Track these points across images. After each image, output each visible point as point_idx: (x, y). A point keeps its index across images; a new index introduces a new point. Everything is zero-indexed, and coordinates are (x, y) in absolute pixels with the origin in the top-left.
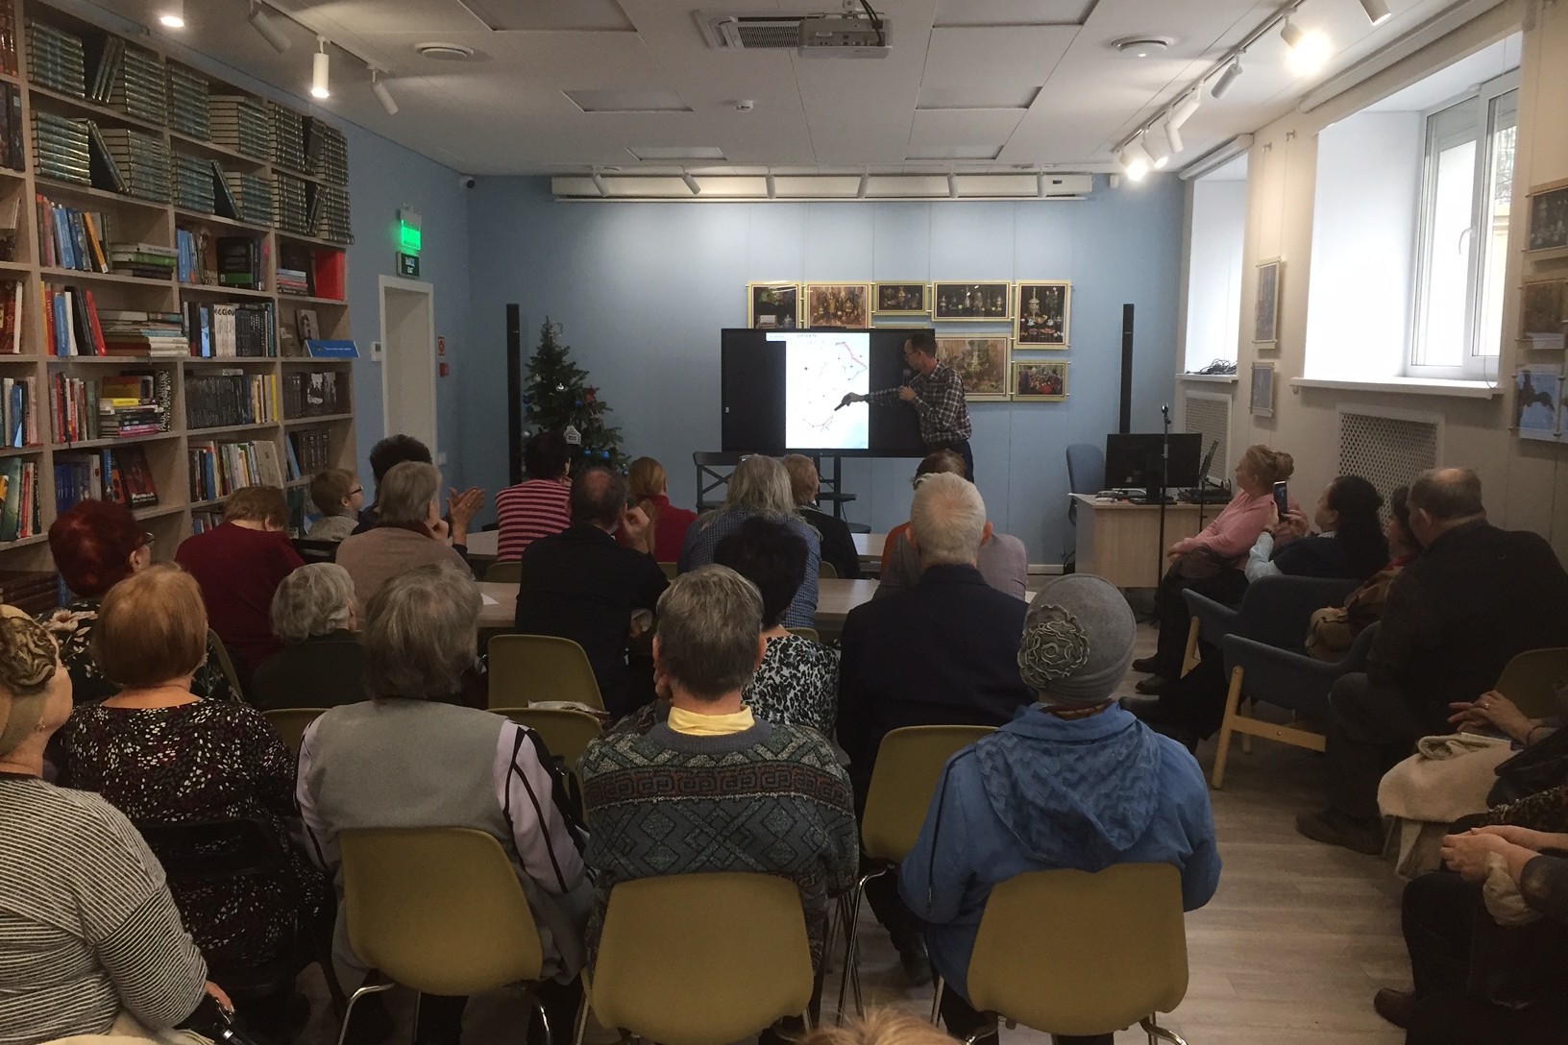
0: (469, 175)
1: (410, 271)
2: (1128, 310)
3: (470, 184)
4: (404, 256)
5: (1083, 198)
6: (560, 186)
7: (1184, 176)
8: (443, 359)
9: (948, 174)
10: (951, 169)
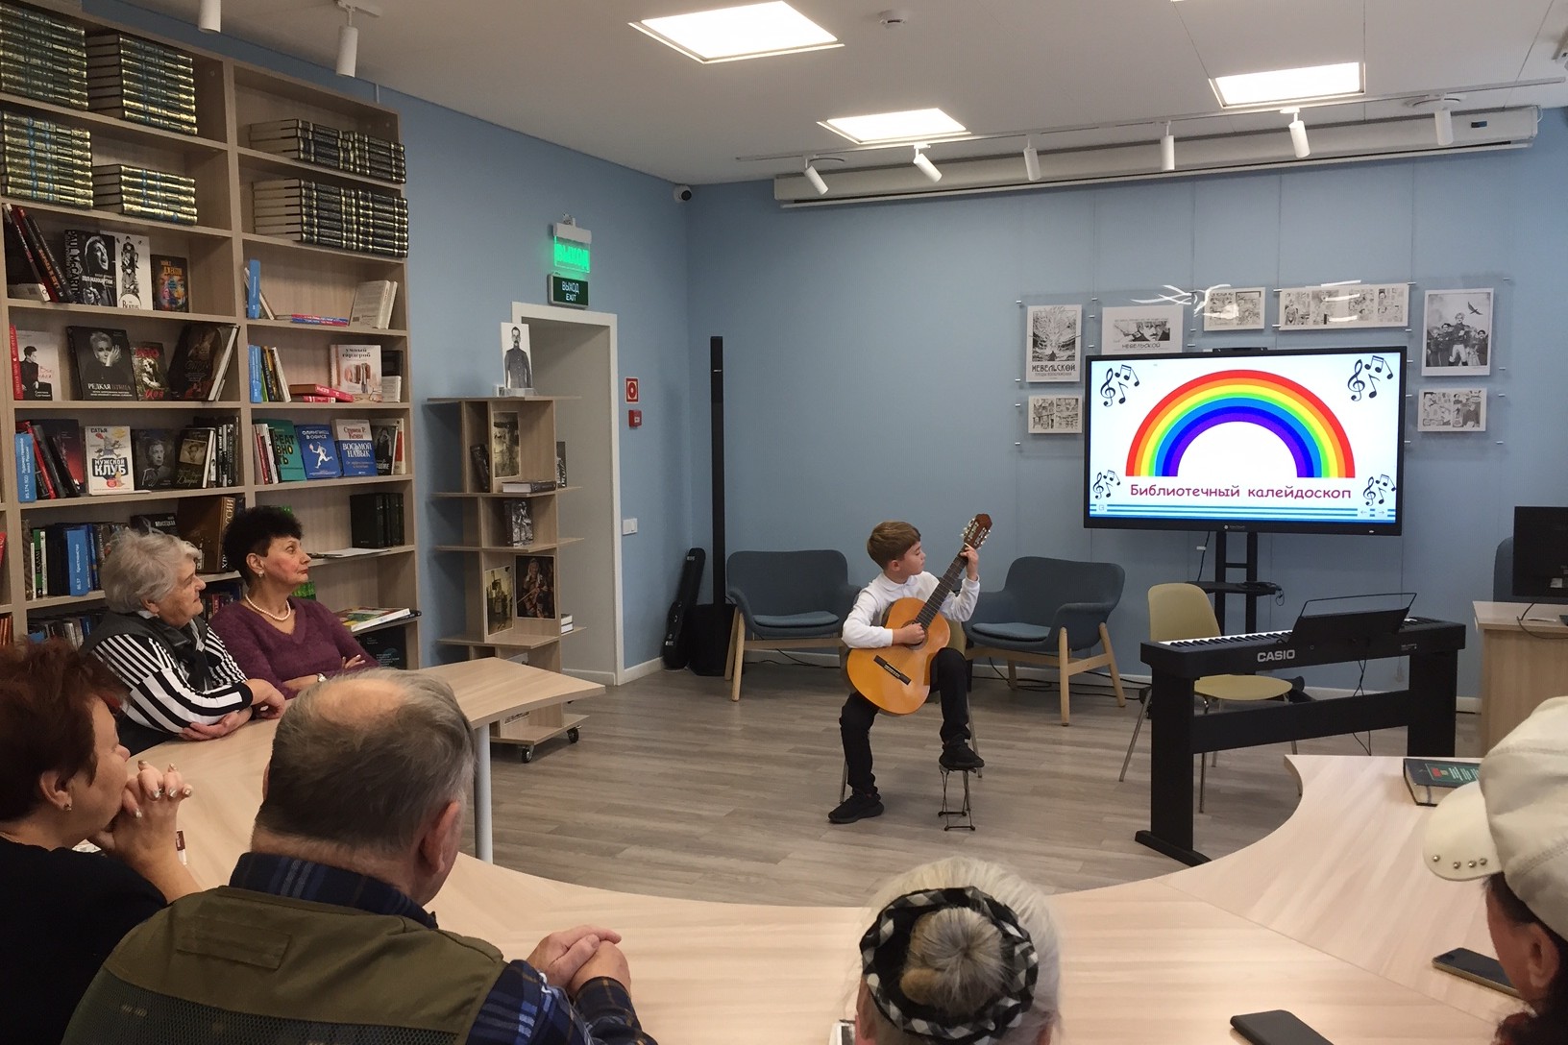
0: (683, 185)
1: (572, 298)
3: (686, 196)
4: (558, 281)
5: (1525, 146)
6: (784, 191)
8: (634, 406)
9: (1290, 118)
10: (1295, 110)
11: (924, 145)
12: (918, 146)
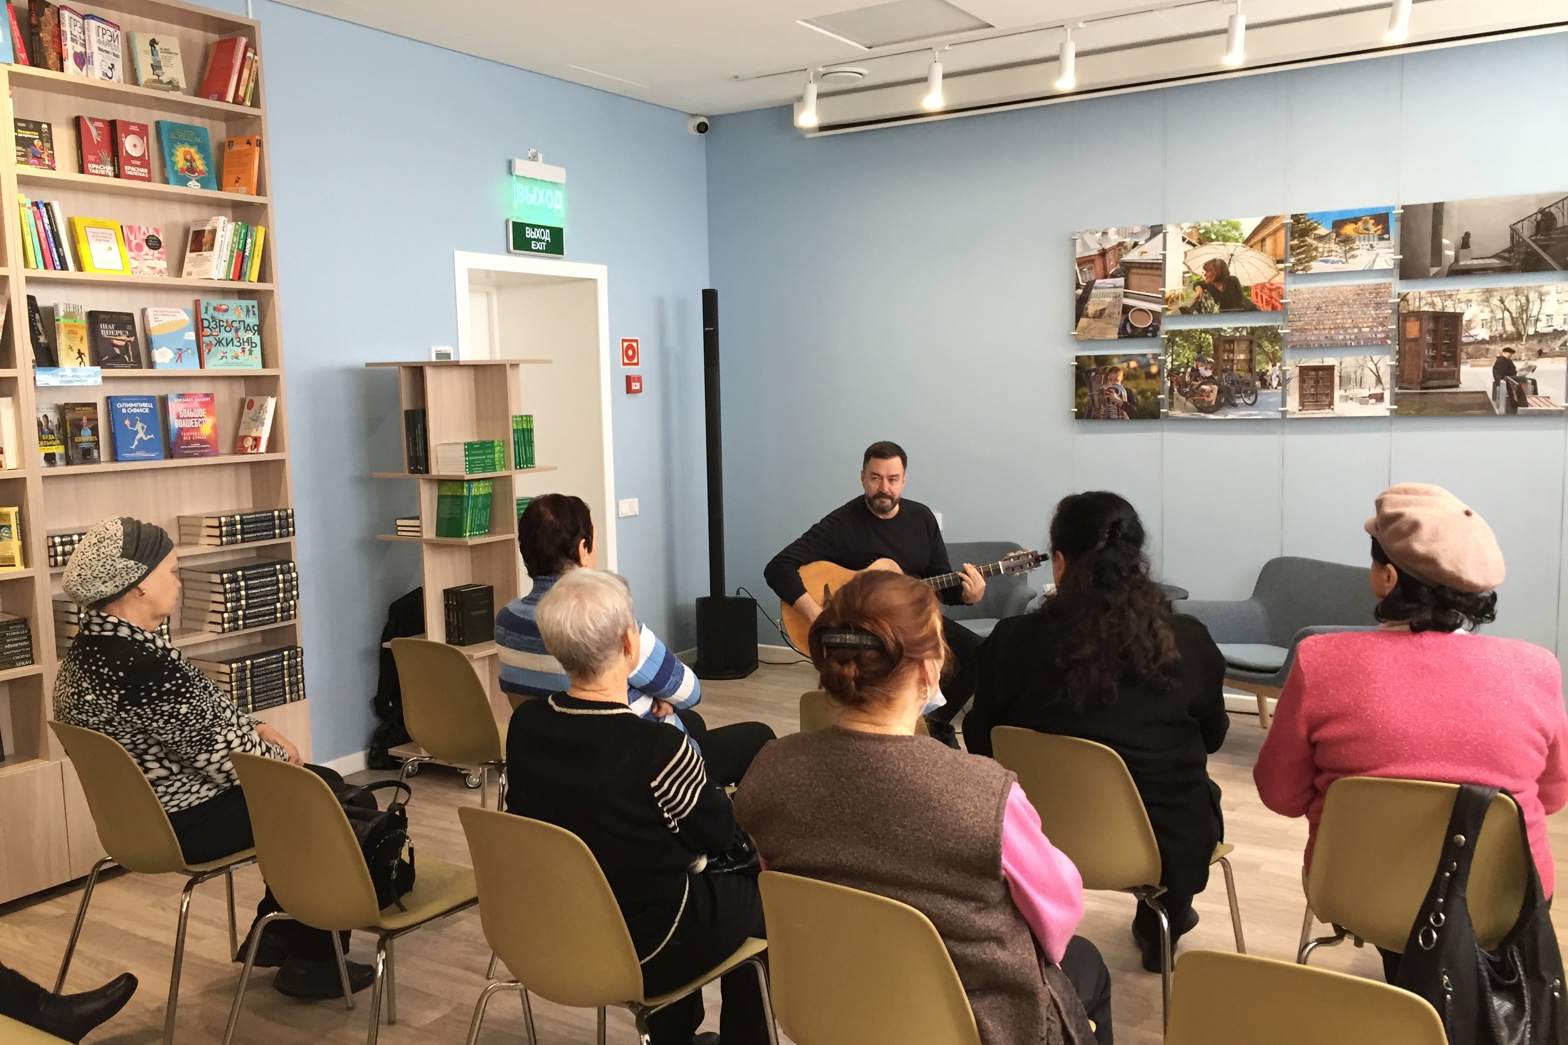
0: (699, 115)
1: (540, 246)
3: (702, 128)
4: (520, 227)
8: (632, 371)
11: (945, 47)
12: (937, 49)
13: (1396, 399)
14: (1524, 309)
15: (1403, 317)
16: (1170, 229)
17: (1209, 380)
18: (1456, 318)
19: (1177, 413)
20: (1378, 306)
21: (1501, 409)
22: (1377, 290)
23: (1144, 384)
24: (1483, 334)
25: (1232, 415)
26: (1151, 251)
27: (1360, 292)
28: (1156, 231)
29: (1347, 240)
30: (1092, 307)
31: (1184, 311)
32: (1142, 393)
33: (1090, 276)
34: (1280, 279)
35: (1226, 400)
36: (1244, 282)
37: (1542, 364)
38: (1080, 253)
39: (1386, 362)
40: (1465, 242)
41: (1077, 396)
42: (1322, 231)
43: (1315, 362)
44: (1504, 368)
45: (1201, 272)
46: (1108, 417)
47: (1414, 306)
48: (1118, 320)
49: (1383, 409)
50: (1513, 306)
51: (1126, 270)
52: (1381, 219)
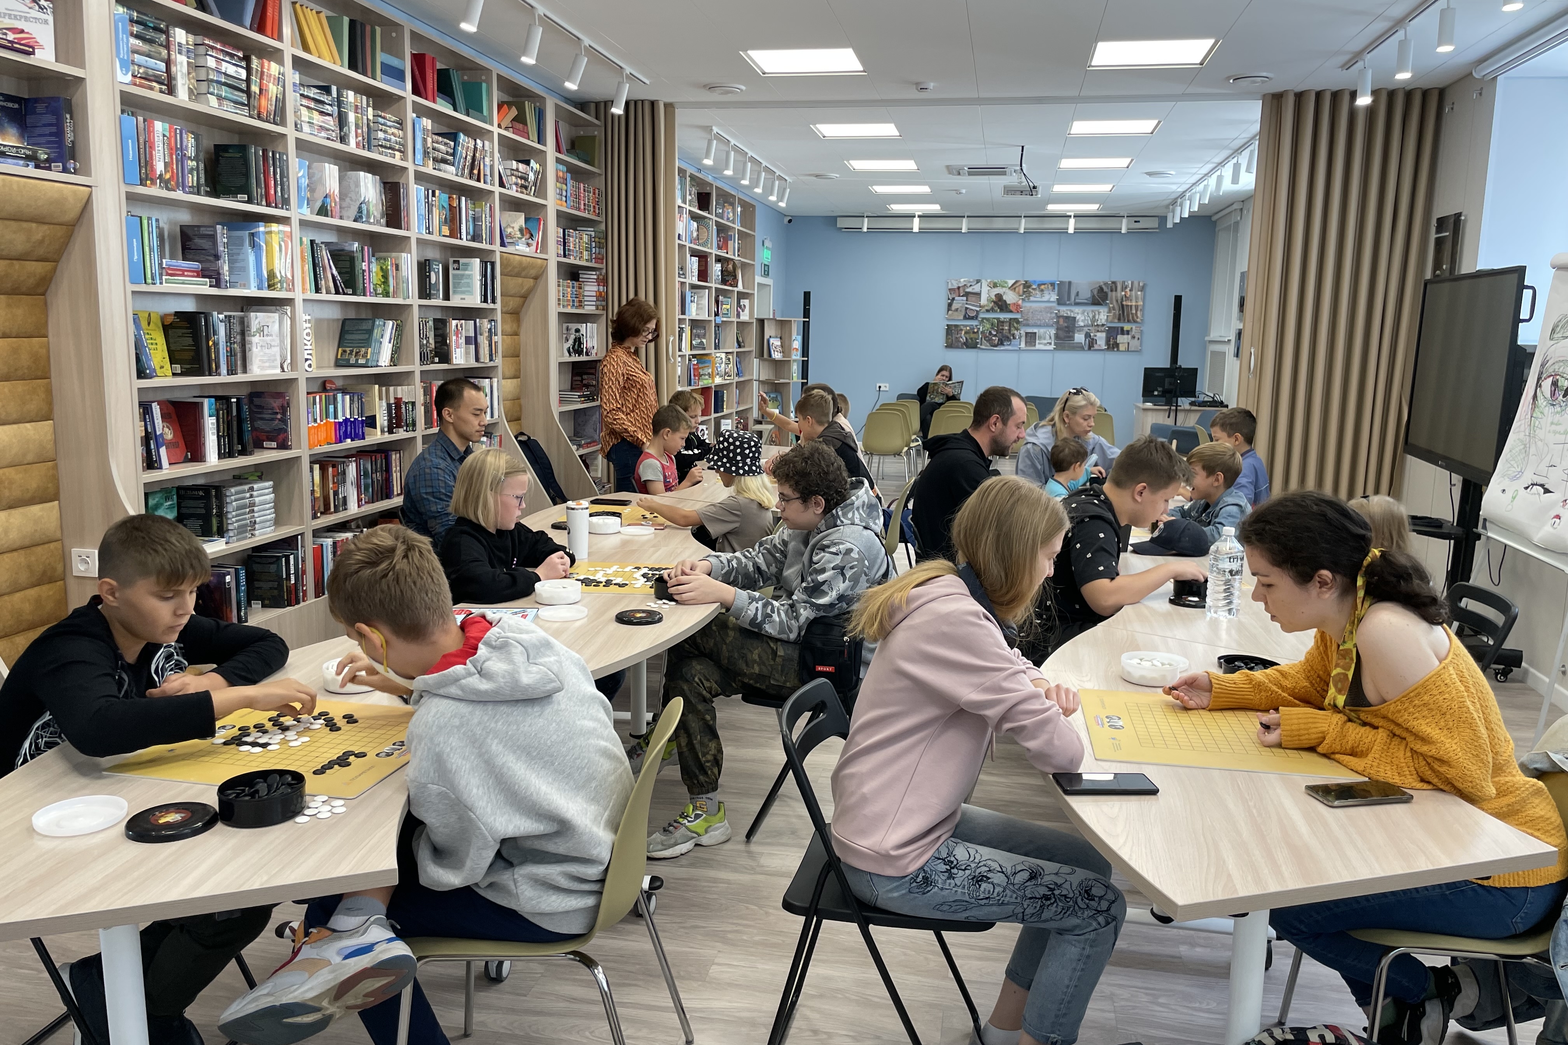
0: (786, 215)
1: (766, 273)
2: (1178, 299)
3: (790, 221)
4: (764, 266)
5: (1154, 231)
6: (841, 223)
7: (1214, 218)
9: (1070, 216)
10: (1072, 214)
11: (920, 213)
12: (917, 214)
13: (1055, 344)
14: (1094, 317)
15: (1058, 317)
16: (983, 281)
17: (995, 336)
18: (1075, 318)
19: (983, 347)
20: (1051, 313)
21: (1086, 348)
22: (1051, 308)
23: (972, 336)
24: (1082, 324)
25: (1003, 348)
26: (976, 288)
27: (1046, 307)
28: (978, 281)
29: (1042, 290)
30: (954, 307)
31: (988, 311)
32: (971, 339)
33: (953, 296)
34: (1020, 302)
35: (1001, 343)
36: (1008, 302)
37: (1099, 334)
38: (950, 287)
39: (1053, 332)
40: (1077, 294)
41: (947, 339)
42: (1034, 287)
43: (1030, 330)
44: (1087, 335)
45: (994, 297)
46: (957, 347)
47: (1062, 313)
48: (963, 313)
49: (1052, 347)
50: (1091, 316)
51: (967, 294)
52: (1053, 284)
